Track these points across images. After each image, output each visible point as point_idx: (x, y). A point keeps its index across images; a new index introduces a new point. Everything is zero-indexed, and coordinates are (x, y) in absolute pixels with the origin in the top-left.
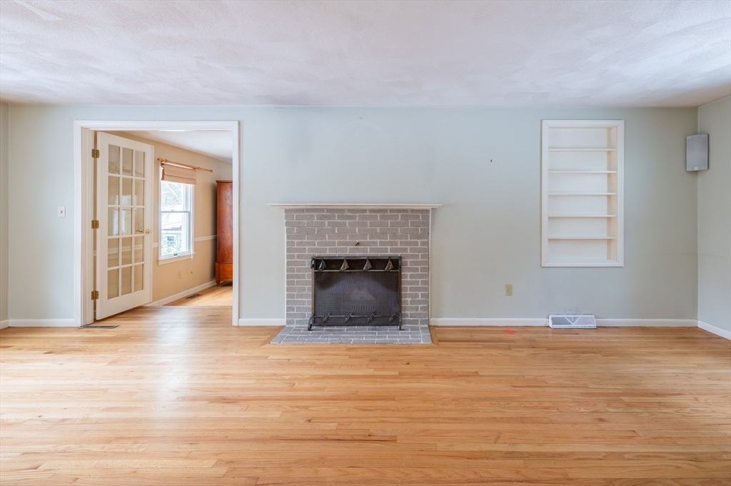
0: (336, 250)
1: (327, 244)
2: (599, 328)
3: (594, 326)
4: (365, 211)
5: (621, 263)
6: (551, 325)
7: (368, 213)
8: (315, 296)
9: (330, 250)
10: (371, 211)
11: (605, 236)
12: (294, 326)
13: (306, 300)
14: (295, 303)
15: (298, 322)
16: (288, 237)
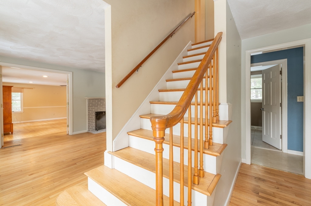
1: (99, 108)
8: (96, 122)
9: (100, 110)
12: (91, 131)
13: (93, 124)
14: (90, 125)
15: (91, 130)
16: (88, 107)
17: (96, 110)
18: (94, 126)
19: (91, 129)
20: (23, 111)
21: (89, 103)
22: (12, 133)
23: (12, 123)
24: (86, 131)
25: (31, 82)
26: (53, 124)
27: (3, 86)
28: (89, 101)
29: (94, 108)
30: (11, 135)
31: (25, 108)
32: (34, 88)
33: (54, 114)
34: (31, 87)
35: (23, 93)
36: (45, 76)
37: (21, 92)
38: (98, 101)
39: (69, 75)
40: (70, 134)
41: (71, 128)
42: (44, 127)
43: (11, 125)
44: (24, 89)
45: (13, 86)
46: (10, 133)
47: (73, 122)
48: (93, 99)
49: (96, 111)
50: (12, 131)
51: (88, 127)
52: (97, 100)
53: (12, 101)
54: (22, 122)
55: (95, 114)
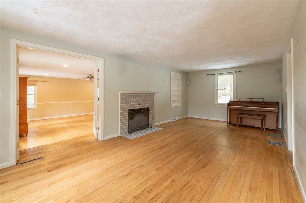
0: (134, 107)
1: (132, 105)
2: (179, 120)
3: (178, 119)
4: (142, 94)
5: (180, 105)
6: (173, 121)
7: (143, 95)
8: (129, 123)
9: (133, 107)
10: (144, 94)
11: (177, 99)
12: (123, 135)
13: (126, 125)
14: (123, 127)
15: (124, 133)
16: (121, 103)
17: (129, 107)
18: (126, 128)
19: (123, 131)
20: (36, 107)
21: (121, 99)
22: (27, 136)
23: (27, 122)
24: (118, 134)
25: (46, 74)
26: (70, 122)
27: (20, 78)
28: (122, 96)
29: (127, 105)
30: (25, 138)
31: (38, 103)
32: (49, 81)
33: (69, 111)
34: (45, 80)
35: (36, 87)
36: (66, 66)
37: (35, 85)
38: (132, 96)
39: (100, 61)
40: (100, 139)
41: (102, 131)
42: (61, 126)
43: (25, 126)
44: (38, 82)
45: (28, 78)
46: (25, 135)
47: (104, 124)
48: (126, 94)
49: (129, 109)
50: (26, 132)
51: (121, 129)
52: (130, 95)
53: (28, 96)
54: (35, 119)
55: (128, 113)
